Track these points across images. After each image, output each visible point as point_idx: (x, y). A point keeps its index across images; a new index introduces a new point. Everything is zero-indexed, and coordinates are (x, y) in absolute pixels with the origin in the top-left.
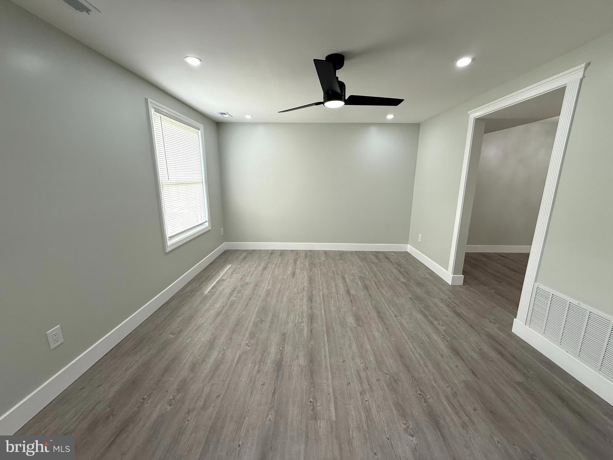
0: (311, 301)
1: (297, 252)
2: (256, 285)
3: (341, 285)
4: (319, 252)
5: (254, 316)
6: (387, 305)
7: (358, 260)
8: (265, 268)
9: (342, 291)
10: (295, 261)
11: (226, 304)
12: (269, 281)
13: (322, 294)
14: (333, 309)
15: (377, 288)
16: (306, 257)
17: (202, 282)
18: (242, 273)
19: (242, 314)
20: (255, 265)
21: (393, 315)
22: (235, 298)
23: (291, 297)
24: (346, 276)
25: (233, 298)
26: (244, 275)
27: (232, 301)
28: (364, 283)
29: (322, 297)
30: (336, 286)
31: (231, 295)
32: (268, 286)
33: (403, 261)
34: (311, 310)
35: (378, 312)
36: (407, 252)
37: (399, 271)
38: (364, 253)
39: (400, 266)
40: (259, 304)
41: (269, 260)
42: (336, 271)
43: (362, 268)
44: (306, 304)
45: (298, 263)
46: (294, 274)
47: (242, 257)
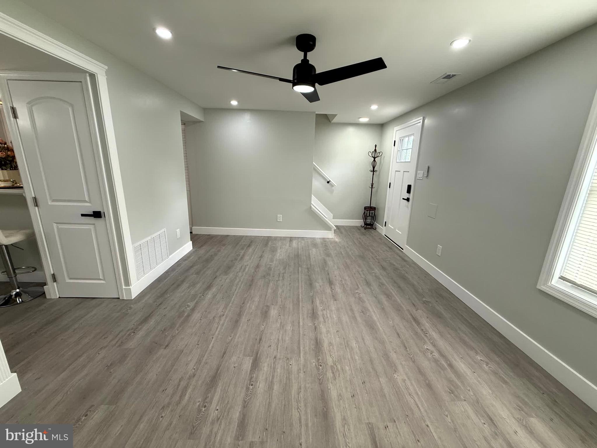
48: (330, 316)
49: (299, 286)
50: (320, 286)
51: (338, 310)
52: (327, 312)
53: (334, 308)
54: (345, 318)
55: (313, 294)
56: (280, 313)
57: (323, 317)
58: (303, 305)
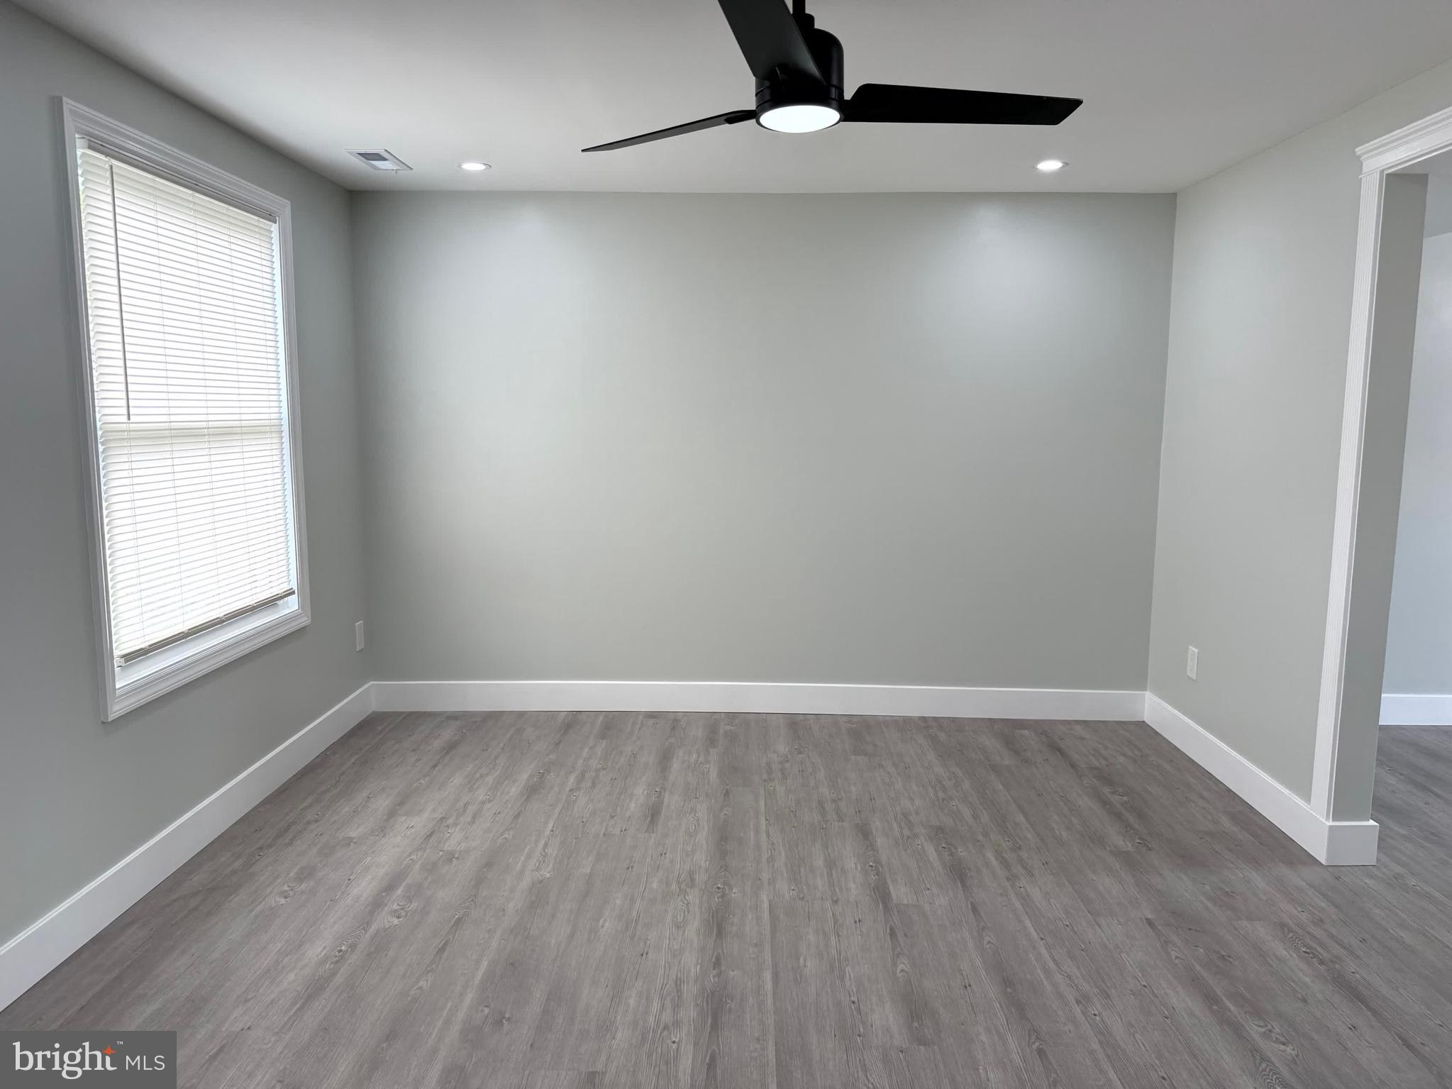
0: (720, 934)
1: (676, 720)
2: (489, 865)
3: (851, 863)
4: (766, 721)
5: (470, 997)
6: (1043, 951)
7: (931, 756)
8: (532, 791)
9: (855, 887)
10: (665, 758)
11: (353, 947)
12: (546, 845)
13: (770, 901)
14: (811, 965)
15: (1008, 879)
16: (711, 741)
17: (261, 848)
18: (434, 810)
19: (421, 988)
20: (490, 779)
21: (1070, 996)
22: (396, 921)
23: (634, 914)
24: (876, 824)
25: (385, 919)
26: (442, 819)
27: (378, 931)
28: (952, 854)
29: (766, 915)
30: (830, 864)
31: (377, 904)
32: (538, 869)
33: (1121, 759)
34: (715, 972)
35: (1007, 982)
36: (1144, 721)
37: (1105, 803)
38: (956, 725)
39: (1109, 781)
40: (494, 944)
41: (553, 757)
42: (834, 801)
43: (944, 790)
44: (695, 944)
45: (676, 765)
46: (653, 814)
47: (437, 744)
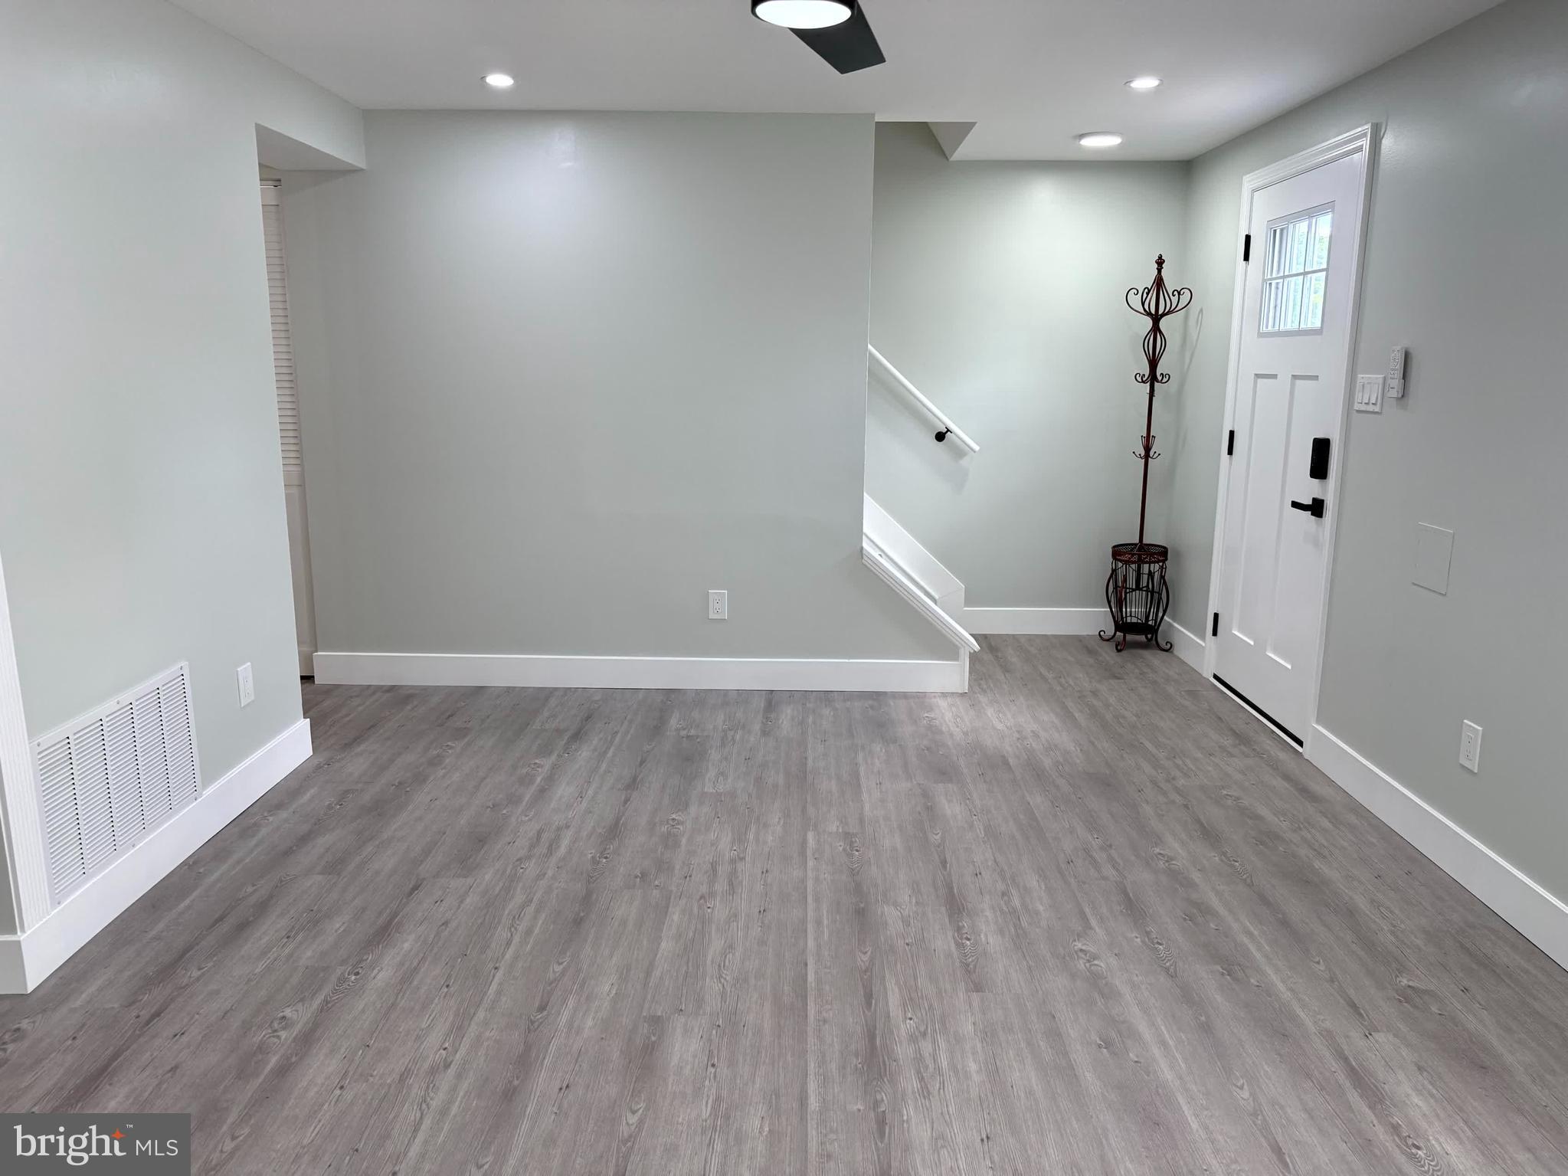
48: (953, 1067)
49: (804, 921)
50: (906, 922)
51: (988, 1034)
52: (934, 1042)
53: (970, 1027)
54: (1023, 1076)
55: (872, 960)
56: (716, 1052)
57: (918, 1072)
58: (824, 1014)
